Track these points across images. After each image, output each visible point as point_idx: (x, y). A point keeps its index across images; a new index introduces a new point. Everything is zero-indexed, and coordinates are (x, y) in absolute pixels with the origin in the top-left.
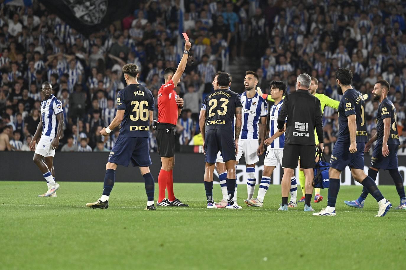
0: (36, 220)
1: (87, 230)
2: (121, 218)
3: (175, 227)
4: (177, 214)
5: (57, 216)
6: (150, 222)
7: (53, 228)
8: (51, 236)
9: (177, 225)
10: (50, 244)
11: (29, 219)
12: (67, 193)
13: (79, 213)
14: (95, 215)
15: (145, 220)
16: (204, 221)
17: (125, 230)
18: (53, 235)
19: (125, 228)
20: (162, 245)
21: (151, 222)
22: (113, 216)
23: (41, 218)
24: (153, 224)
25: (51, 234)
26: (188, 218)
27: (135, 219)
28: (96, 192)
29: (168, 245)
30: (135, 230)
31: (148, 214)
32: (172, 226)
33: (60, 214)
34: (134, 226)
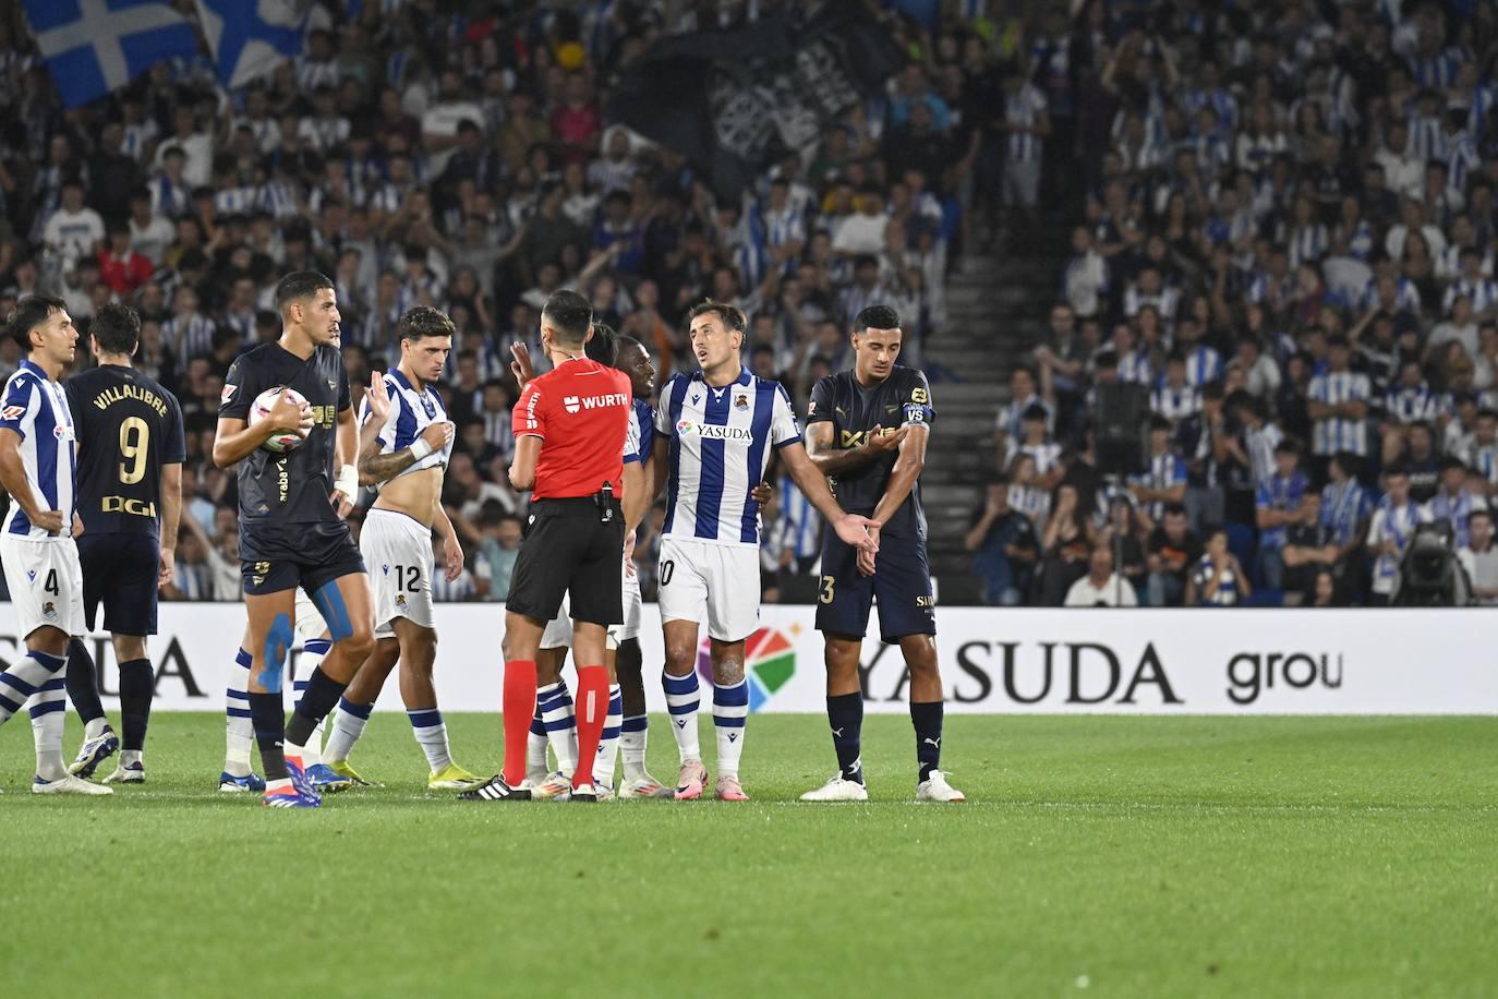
0: (262, 847)
1: (446, 884)
2: (567, 837)
3: (760, 868)
4: (767, 824)
5: (340, 833)
6: (669, 851)
7: (324, 875)
8: (315, 907)
9: (765, 863)
10: (313, 934)
11: (236, 843)
12: (373, 752)
13: (417, 821)
14: (475, 827)
15: (651, 845)
16: (865, 846)
17: (579, 881)
18: (323, 901)
19: (581, 875)
20: (713, 935)
21: (673, 851)
22: (537, 831)
23: (279, 839)
24: (683, 859)
25: (317, 898)
26: (807, 836)
27: (616, 840)
28: (476, 748)
29: (734, 933)
30: (616, 881)
31: (664, 825)
32: (747, 865)
33: (350, 826)
34: (613, 865)
